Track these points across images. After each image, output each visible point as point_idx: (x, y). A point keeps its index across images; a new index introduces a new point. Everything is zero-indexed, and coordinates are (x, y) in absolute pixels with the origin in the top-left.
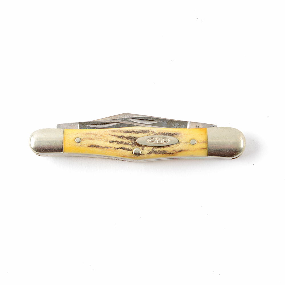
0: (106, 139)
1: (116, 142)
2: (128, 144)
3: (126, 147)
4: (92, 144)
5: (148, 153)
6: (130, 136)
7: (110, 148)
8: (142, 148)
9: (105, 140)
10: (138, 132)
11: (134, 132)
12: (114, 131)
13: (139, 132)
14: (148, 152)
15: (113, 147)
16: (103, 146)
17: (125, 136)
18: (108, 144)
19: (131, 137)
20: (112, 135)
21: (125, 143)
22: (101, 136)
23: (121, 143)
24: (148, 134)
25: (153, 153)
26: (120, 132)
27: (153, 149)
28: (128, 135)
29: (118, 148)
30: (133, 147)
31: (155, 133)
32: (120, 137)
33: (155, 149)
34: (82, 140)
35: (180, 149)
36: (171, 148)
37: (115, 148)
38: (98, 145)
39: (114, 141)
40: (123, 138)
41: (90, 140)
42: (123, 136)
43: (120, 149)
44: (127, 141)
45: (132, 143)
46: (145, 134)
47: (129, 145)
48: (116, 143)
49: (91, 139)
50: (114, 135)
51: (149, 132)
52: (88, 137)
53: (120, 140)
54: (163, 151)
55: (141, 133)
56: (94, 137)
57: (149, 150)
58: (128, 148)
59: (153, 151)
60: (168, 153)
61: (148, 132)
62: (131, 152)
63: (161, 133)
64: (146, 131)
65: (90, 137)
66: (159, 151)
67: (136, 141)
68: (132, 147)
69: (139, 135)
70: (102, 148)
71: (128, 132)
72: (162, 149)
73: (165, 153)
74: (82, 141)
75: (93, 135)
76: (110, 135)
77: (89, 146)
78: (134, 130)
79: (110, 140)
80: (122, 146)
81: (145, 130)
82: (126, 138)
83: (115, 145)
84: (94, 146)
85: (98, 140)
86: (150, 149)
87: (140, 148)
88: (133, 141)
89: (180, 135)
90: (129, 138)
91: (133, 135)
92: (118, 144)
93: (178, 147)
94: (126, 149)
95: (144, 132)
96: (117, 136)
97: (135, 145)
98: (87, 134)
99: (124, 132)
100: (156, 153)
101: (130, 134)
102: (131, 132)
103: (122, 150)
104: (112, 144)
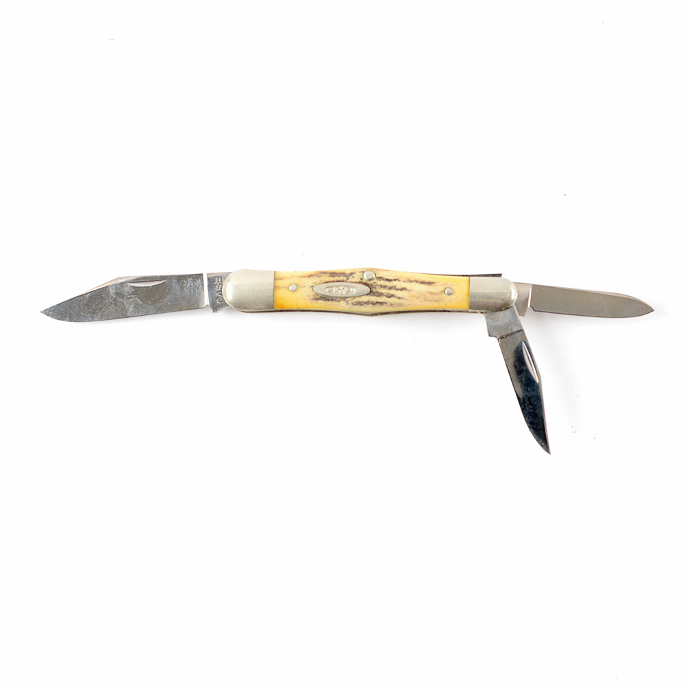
0: (411, 293)
1: (398, 289)
2: (381, 286)
3: (384, 281)
4: (429, 286)
5: (355, 273)
6: (379, 298)
7: (406, 281)
8: (362, 281)
9: (413, 291)
10: (368, 303)
11: (373, 304)
12: (400, 305)
13: (366, 303)
14: (354, 275)
15: (401, 282)
16: (414, 283)
17: (385, 297)
18: (408, 286)
19: (377, 296)
20: (403, 299)
21: (385, 287)
23: (391, 288)
24: (354, 300)
25: (348, 275)
26: (392, 303)
27: (348, 279)
28: (381, 299)
29: (395, 280)
30: (374, 282)
31: (344, 301)
32: (393, 296)
33: (345, 279)
34: (443, 292)
35: (311, 278)
36: (323, 280)
37: (399, 281)
38: (421, 285)
39: (400, 291)
40: (388, 294)
41: (432, 291)
42: (388, 297)
43: (392, 280)
44: (383, 290)
45: (376, 288)
46: (358, 300)
48: (397, 287)
49: (431, 293)
50: (400, 298)
51: (352, 303)
53: (392, 292)
54: (334, 277)
55: (363, 302)
56: (428, 295)
57: (353, 277)
58: (382, 281)
59: (347, 277)
60: (328, 274)
61: (355, 303)
62: (377, 276)
64: (356, 305)
65: (433, 296)
66: (339, 276)
68: (377, 282)
69: (365, 299)
71: (381, 303)
72: (335, 279)
74: (443, 290)
75: (429, 298)
76: (405, 298)
77: (433, 284)
79: (405, 291)
80: (390, 283)
81: (358, 306)
82: (384, 294)
83: (399, 285)
84: (427, 283)
85: (421, 291)
86: (351, 279)
87: (365, 281)
88: (374, 290)
89: (311, 297)
90: (380, 295)
91: (374, 299)
92: (395, 286)
93: (314, 281)
94: (384, 279)
95: (360, 304)
96: (396, 297)
97: (372, 285)
98: (436, 301)
99: (386, 303)
100: (343, 274)
101: (378, 301)
102: (377, 303)
103: (390, 278)
104: (403, 287)
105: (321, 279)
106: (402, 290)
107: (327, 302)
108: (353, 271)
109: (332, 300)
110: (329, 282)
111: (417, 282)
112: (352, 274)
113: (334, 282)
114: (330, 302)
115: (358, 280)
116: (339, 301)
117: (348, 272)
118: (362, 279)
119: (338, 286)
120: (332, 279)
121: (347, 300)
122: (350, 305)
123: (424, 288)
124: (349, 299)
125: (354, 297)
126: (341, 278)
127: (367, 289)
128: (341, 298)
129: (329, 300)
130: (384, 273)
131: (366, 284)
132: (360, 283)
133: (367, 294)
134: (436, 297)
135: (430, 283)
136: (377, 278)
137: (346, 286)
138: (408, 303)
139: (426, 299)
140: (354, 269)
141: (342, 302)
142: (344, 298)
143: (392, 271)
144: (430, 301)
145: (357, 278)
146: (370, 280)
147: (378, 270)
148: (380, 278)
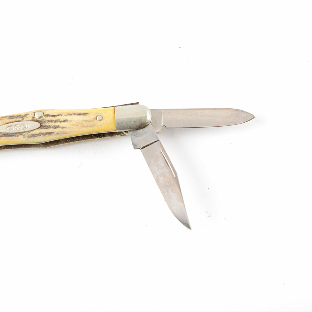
0: (71, 123)
1: (61, 122)
2: (49, 121)
3: (50, 117)
4: (85, 116)
5: (28, 114)
6: (48, 130)
7: (67, 115)
8: (34, 119)
9: (73, 121)
10: (39, 134)
11: (44, 134)
12: (64, 133)
13: (38, 135)
14: (27, 116)
15: (63, 116)
16: (73, 116)
17: (52, 128)
18: (69, 118)
19: (46, 129)
20: (66, 128)
21: (51, 121)
22: (77, 126)
23: (56, 121)
24: (29, 134)
25: (23, 116)
26: (58, 132)
27: (23, 119)
28: (50, 130)
29: (58, 115)
30: (43, 119)
31: (22, 135)
32: (58, 127)
33: (21, 119)
34: (95, 119)
36: (4, 122)
37: (62, 115)
38: (78, 116)
39: (63, 122)
40: (54, 126)
41: (87, 119)
42: (54, 128)
43: (56, 116)
44: (50, 124)
45: (44, 123)
46: (32, 134)
47: (47, 120)
48: (61, 120)
49: (86, 121)
50: (63, 128)
51: (28, 136)
52: (89, 122)
53: (57, 124)
54: (12, 119)
55: (36, 134)
56: (84, 123)
57: (27, 117)
58: (48, 117)
59: (22, 118)
60: (8, 118)
61: (30, 136)
62: (45, 114)
63: (16, 136)
64: (31, 137)
65: (88, 123)
66: (17, 118)
67: (41, 125)
68: (45, 118)
69: (37, 132)
70: (74, 114)
71: (50, 133)
72: (13, 120)
73: (11, 117)
74: (95, 117)
75: (85, 125)
76: (68, 127)
77: (88, 114)
78: (44, 136)
79: (66, 122)
80: (55, 118)
81: (32, 138)
82: (51, 126)
83: (61, 118)
84: (82, 114)
85: (79, 120)
86: (25, 119)
87: (36, 119)
88: (44, 124)
90: (48, 127)
91: (44, 131)
92: (59, 120)
94: (50, 115)
95: (34, 136)
96: (60, 127)
97: (41, 121)
98: (91, 126)
99: (54, 133)
100: (19, 116)
101: (47, 132)
102: (47, 133)
103: (54, 114)
104: (65, 119)
105: (3, 121)
106: (64, 121)
107: (9, 138)
108: (28, 113)
109: (12, 136)
110: (9, 123)
111: (75, 114)
112: (26, 115)
113: (13, 122)
114: (11, 138)
115: (31, 119)
116: (18, 136)
117: (23, 114)
118: (34, 118)
119: (15, 125)
120: (11, 120)
121: (23, 134)
122: (27, 138)
123: (81, 118)
124: (25, 133)
125: (29, 132)
126: (18, 119)
127: (38, 125)
128: (19, 133)
129: (10, 136)
130: (50, 111)
131: (37, 121)
132: (33, 120)
133: (39, 128)
134: (90, 124)
135: (84, 114)
136: (45, 115)
137: (21, 124)
138: (70, 131)
139: (83, 126)
140: (28, 112)
141: (20, 136)
142: (21, 133)
143: (56, 110)
144: (86, 127)
145: (30, 117)
146: (40, 117)
147: (46, 110)
148: (47, 115)
